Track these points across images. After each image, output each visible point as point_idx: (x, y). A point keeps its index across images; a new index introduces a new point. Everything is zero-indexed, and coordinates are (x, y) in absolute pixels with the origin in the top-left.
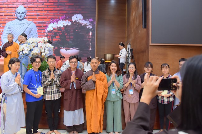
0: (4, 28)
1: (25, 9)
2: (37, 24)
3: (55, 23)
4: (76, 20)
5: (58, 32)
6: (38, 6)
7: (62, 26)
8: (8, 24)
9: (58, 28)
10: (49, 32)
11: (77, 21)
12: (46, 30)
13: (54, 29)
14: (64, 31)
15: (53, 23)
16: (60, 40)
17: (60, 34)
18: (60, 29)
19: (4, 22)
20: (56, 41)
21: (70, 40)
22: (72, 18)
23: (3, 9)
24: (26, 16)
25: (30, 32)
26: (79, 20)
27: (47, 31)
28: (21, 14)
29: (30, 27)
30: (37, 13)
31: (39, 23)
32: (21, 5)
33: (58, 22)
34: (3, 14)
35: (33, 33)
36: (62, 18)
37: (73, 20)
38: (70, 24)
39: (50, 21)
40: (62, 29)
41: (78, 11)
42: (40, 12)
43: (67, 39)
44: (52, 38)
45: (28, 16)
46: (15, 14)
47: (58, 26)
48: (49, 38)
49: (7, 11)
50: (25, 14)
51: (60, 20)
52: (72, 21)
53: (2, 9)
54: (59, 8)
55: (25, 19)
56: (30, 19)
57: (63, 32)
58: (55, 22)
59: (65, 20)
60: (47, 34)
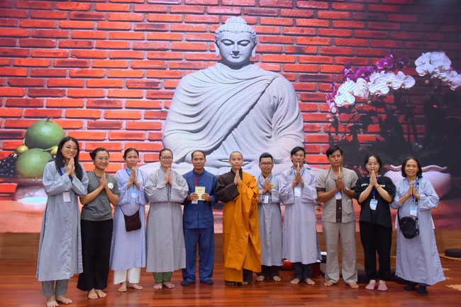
0: (173, 94)
1: (250, 28)
2: (298, 83)
3: (360, 80)
4: (430, 71)
5: (372, 111)
6: (298, 20)
7: (385, 91)
8: (190, 81)
9: (371, 96)
10: (342, 109)
11: (433, 73)
12: (332, 104)
13: (358, 100)
14: (394, 107)
15: (355, 81)
16: (382, 139)
17: (380, 119)
18: (377, 100)
19: (172, 74)
20: (369, 142)
21: (417, 140)
22: (417, 62)
23: (169, 26)
24: (254, 54)
25: (274, 109)
26: (438, 70)
27: (336, 106)
28: (236, 48)
29: (272, 91)
30: (295, 45)
31: (303, 79)
32: (237, 15)
33: (372, 78)
34: (169, 45)
35: (283, 113)
36: (381, 64)
37: (420, 70)
38: (410, 83)
39: (343, 73)
40: (386, 101)
41: (432, 41)
42: (306, 41)
43: (406, 136)
44: (354, 131)
45: (261, 53)
46: (213, 46)
47: (373, 90)
48: (345, 133)
49: (185, 36)
50: (249, 46)
51: (376, 70)
52: (416, 76)
53: (163, 26)
54: (371, 29)
55: (253, 63)
56: (270, 65)
57: (390, 113)
58: (359, 76)
59: (394, 70)
60: (335, 118)
